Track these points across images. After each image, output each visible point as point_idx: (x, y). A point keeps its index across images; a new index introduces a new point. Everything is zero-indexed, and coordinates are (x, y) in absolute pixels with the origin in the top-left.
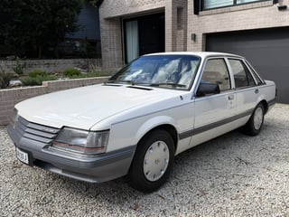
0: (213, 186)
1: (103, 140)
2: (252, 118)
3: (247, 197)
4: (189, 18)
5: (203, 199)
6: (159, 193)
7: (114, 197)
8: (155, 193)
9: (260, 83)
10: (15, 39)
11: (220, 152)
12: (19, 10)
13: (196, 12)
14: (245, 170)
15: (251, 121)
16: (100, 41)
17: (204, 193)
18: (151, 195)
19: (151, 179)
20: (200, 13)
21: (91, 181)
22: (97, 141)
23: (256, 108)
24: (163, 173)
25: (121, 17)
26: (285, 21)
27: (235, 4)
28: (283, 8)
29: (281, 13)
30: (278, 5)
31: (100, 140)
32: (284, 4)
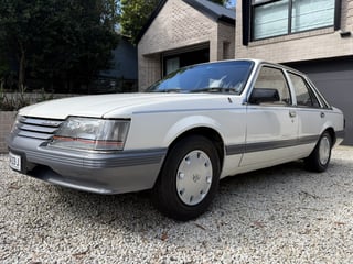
0: (272, 218)
1: (121, 132)
2: (317, 147)
3: (322, 232)
4: (237, 49)
5: (259, 231)
6: (198, 222)
7: (134, 225)
8: (191, 222)
9: (326, 107)
10: (43, 71)
11: (278, 186)
12: (49, 39)
13: (245, 43)
14: (313, 204)
15: (316, 151)
16: (137, 80)
17: (260, 225)
18: (187, 224)
19: (187, 202)
20: (250, 44)
21: (102, 191)
22: (112, 134)
23: (322, 136)
24: (203, 196)
25: (161, 53)
26: (348, 50)
27: (290, 32)
28: (346, 35)
29: (344, 40)
30: (340, 31)
31: (116, 133)
32: (347, 30)
